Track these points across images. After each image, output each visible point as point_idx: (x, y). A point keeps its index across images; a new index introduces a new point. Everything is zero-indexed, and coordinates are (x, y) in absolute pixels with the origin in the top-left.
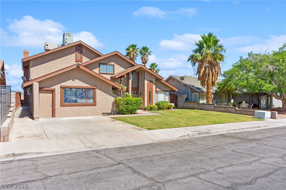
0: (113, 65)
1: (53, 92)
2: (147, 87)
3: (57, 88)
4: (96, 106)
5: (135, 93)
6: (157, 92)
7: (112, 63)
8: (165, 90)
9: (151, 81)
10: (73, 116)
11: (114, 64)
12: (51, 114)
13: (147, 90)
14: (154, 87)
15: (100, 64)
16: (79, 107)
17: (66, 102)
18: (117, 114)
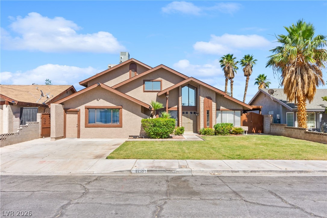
0: (160, 81)
1: (77, 112)
2: (203, 105)
3: (82, 109)
4: (122, 127)
5: (185, 113)
6: (222, 111)
7: (159, 79)
8: (234, 108)
9: (209, 98)
10: (97, 138)
11: (162, 80)
12: (76, 135)
13: (203, 109)
14: (213, 105)
15: (144, 81)
16: (103, 128)
17: (90, 123)
18: (145, 138)
